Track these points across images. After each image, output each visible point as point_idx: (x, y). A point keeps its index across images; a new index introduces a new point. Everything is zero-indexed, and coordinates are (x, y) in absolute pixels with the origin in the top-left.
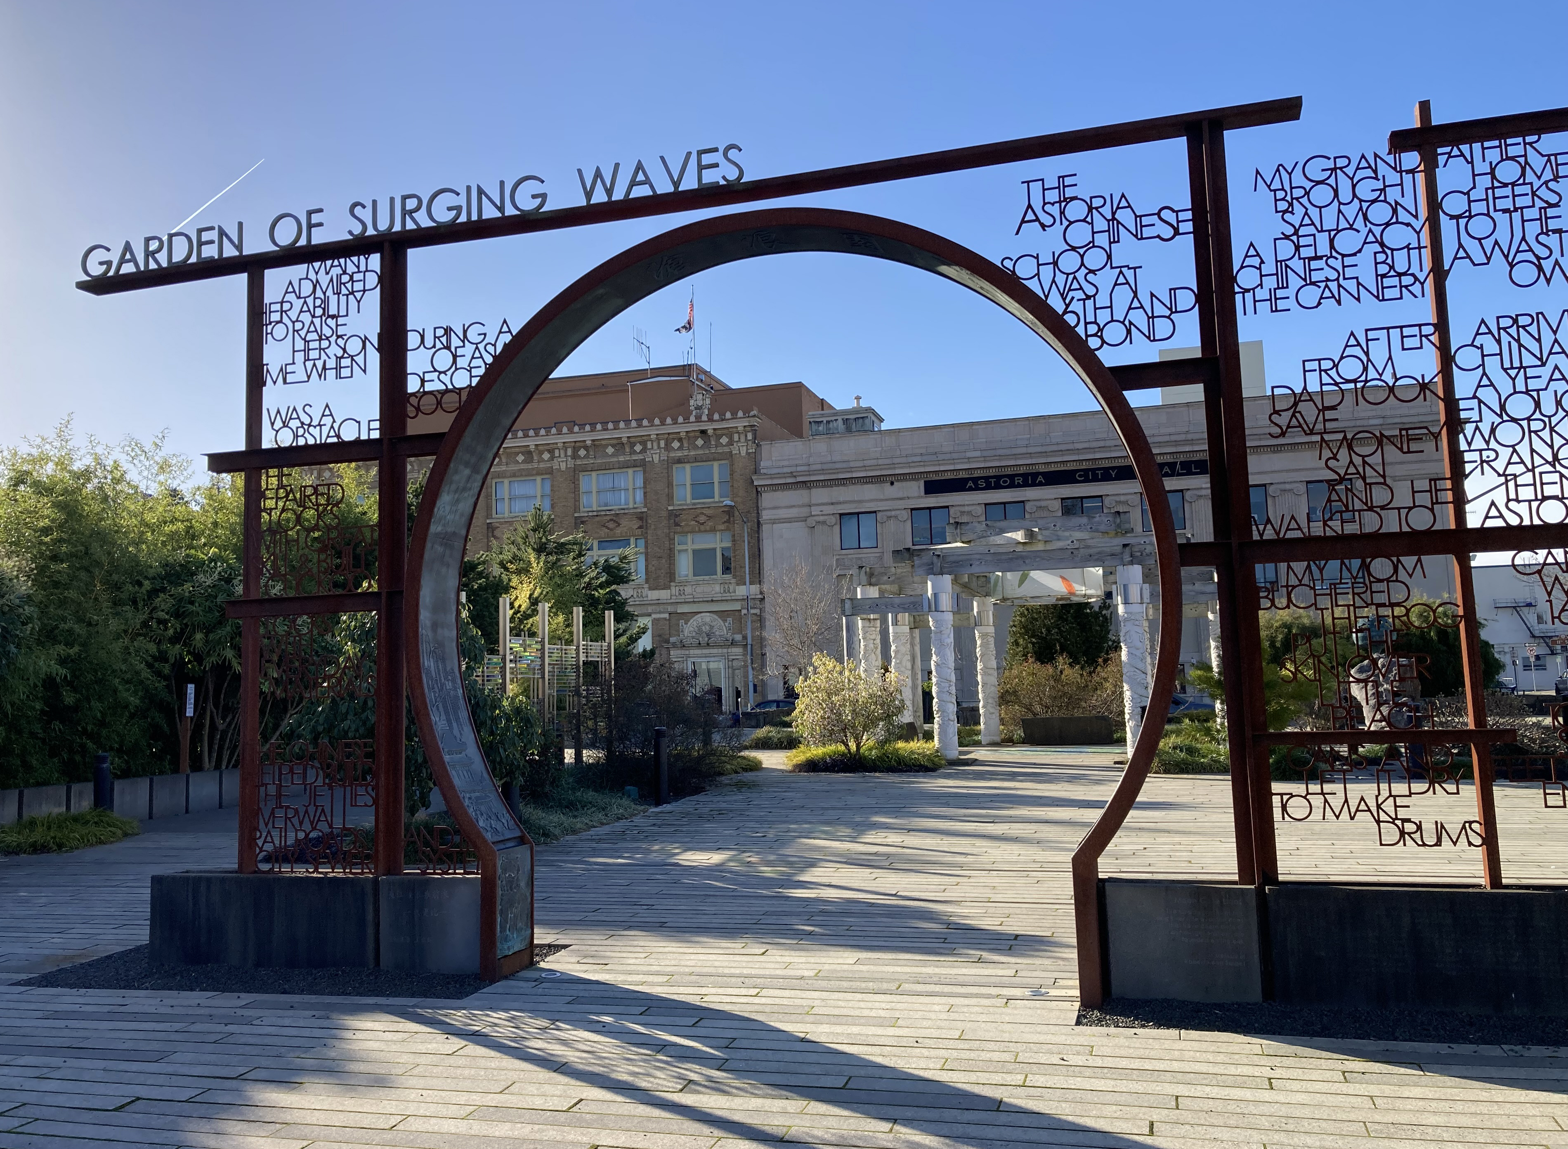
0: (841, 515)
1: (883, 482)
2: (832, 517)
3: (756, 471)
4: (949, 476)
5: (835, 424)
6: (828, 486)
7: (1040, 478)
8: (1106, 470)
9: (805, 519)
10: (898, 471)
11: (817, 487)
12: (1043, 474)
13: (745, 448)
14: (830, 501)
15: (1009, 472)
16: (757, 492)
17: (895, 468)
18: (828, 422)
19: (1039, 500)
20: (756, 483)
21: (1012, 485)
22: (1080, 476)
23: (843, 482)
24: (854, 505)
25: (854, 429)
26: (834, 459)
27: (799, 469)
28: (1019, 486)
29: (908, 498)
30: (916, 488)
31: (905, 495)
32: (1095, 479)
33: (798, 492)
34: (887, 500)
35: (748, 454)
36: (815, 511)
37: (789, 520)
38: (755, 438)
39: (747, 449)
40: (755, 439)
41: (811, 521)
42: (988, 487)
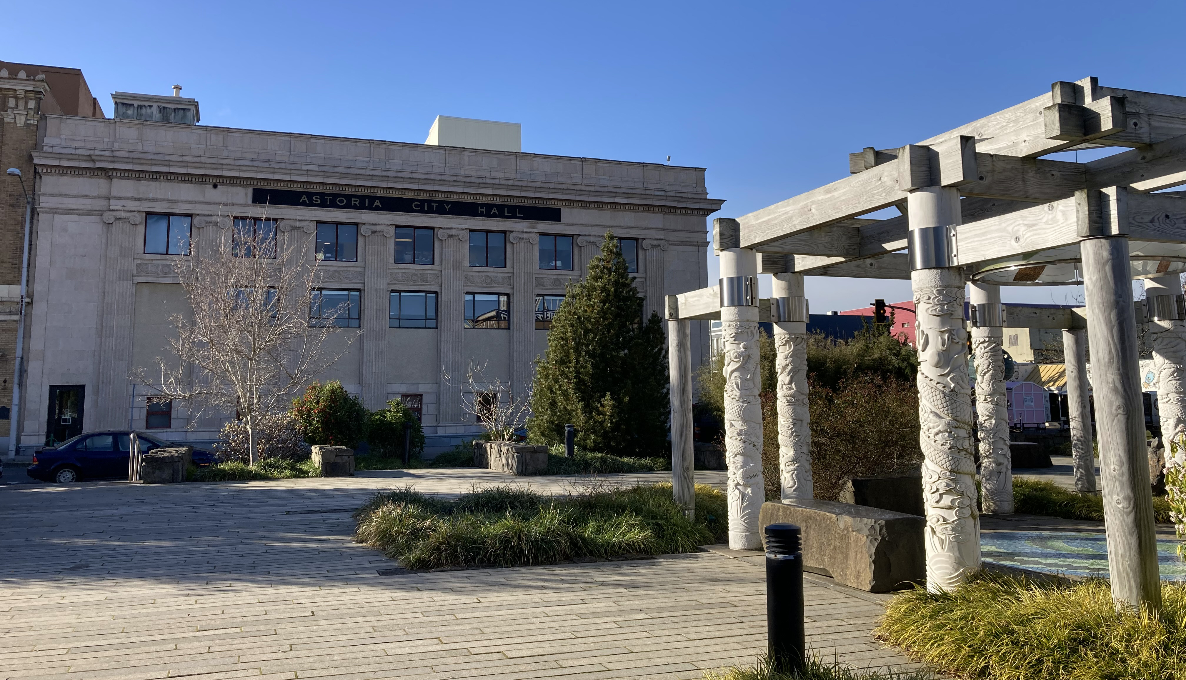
0: (148, 214)
1: (205, 183)
2: (137, 214)
3: (36, 147)
4: (281, 187)
5: (149, 110)
6: (135, 179)
7: (377, 203)
8: (441, 203)
9: (100, 214)
10: (225, 173)
11: (121, 177)
12: (380, 198)
13: (23, 118)
14: (136, 196)
15: (347, 191)
16: (35, 172)
17: (222, 169)
18: (140, 107)
19: (376, 224)
20: (36, 161)
21: (348, 206)
22: (416, 206)
23: (155, 176)
24: (166, 205)
25: (172, 120)
26: (146, 149)
27: (97, 153)
28: (355, 207)
29: (233, 205)
30: (244, 195)
31: (230, 201)
32: (430, 211)
33: (93, 180)
34: (207, 203)
35: (27, 125)
36: (115, 205)
37: (78, 212)
38: (38, 108)
39: (27, 119)
40: (38, 110)
41: (108, 217)
42: (323, 204)
